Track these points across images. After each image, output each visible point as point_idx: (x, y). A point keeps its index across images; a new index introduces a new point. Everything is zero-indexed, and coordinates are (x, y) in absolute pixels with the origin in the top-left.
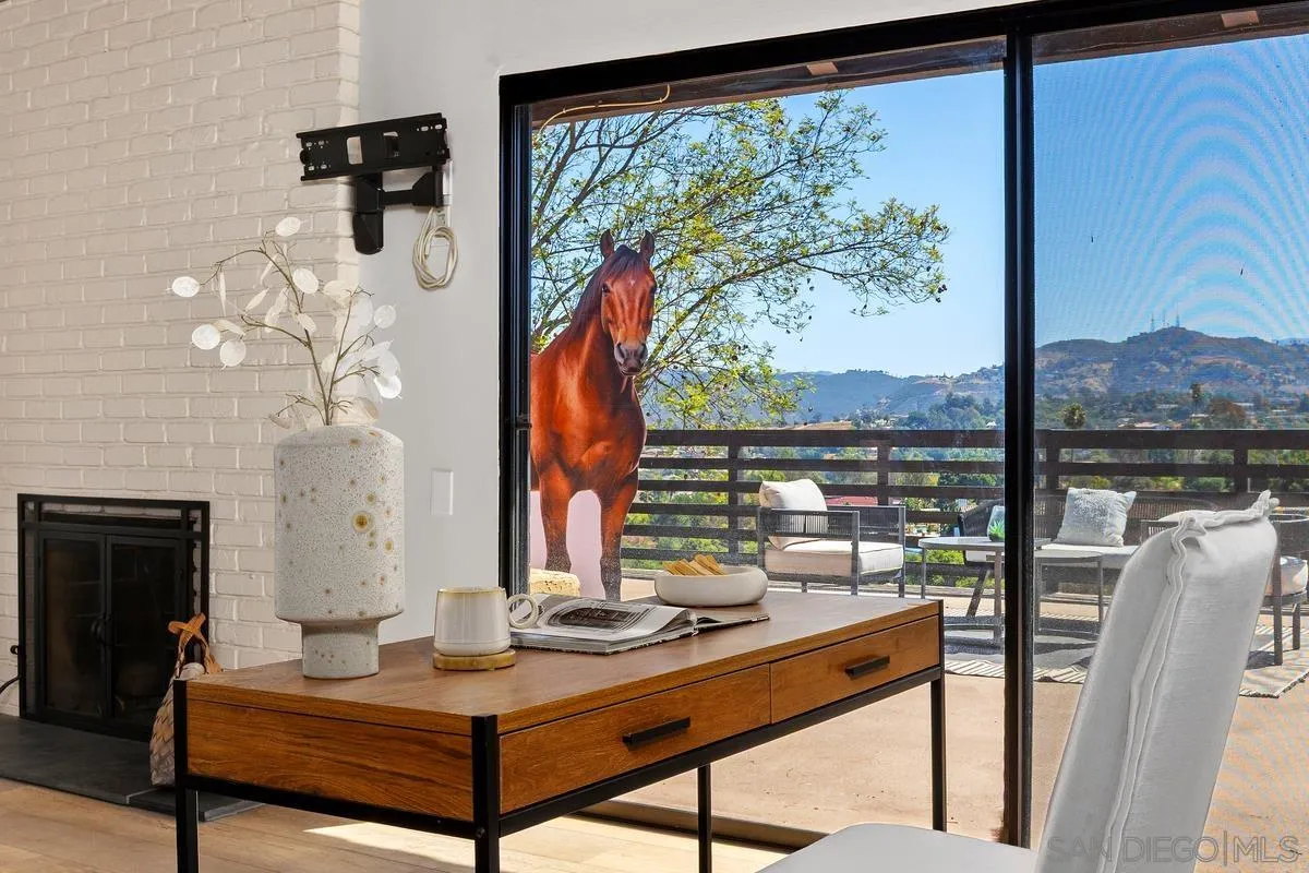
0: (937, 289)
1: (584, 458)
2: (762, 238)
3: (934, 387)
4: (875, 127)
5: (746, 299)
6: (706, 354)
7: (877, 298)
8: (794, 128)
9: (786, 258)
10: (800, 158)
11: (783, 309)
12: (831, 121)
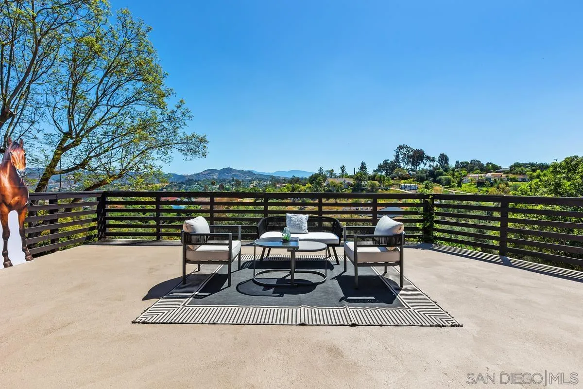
0: (204, 155)
1: (12, 202)
2: (159, 138)
3: (185, 177)
4: (190, 114)
5: (154, 154)
6: (143, 168)
7: (189, 157)
8: (168, 111)
9: (165, 144)
10: (170, 119)
11: (165, 157)
12: (179, 111)
